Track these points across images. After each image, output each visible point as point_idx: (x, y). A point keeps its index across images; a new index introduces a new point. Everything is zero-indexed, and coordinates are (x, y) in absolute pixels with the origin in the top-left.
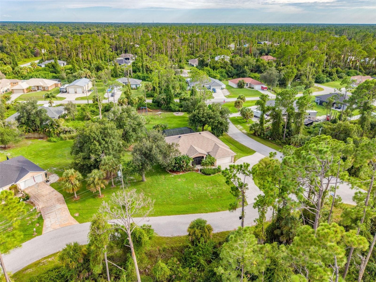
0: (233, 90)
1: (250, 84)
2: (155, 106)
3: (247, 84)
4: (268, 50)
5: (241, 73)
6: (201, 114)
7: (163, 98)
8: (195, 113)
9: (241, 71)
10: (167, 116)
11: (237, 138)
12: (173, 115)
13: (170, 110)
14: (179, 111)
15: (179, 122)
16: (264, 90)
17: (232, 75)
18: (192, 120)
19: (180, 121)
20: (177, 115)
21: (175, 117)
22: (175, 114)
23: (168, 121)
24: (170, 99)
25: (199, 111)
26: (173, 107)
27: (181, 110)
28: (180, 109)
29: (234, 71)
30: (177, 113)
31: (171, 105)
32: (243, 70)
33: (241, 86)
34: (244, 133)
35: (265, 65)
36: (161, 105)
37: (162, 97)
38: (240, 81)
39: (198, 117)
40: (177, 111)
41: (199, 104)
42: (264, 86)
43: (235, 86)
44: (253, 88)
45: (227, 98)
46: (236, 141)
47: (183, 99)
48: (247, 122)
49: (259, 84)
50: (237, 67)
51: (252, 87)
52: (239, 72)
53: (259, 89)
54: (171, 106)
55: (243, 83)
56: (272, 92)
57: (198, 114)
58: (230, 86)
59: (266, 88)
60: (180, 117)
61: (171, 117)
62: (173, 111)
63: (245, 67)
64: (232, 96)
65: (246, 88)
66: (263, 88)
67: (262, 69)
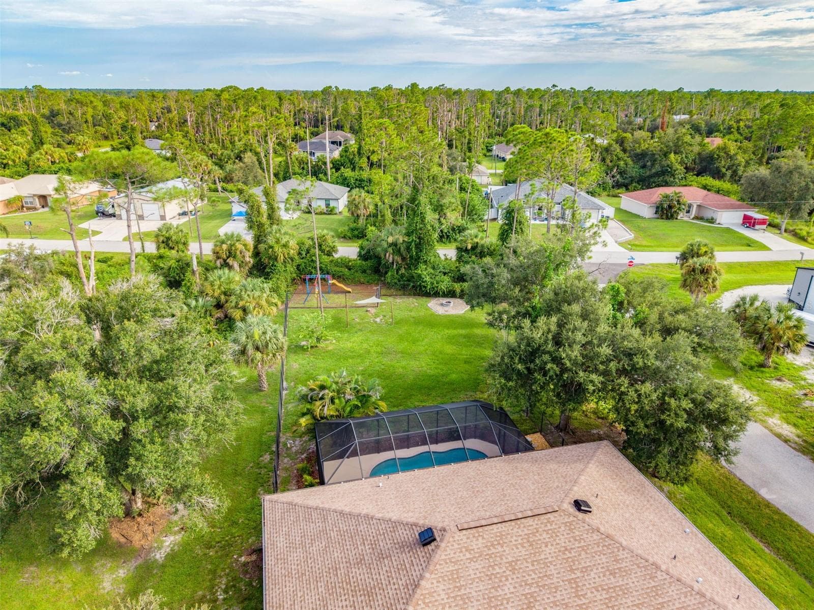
0: (643, 224)
1: (699, 206)
2: (364, 272)
3: (690, 206)
5: (657, 174)
6: (577, 347)
7: (394, 244)
8: (537, 335)
9: (657, 168)
10: (399, 315)
12: (428, 309)
13: (420, 290)
14: (451, 294)
15: (449, 349)
16: (757, 227)
17: (626, 181)
18: (519, 373)
19: (451, 340)
20: (441, 311)
21: (432, 322)
22: (435, 306)
23: (401, 338)
24: (419, 247)
25: (560, 325)
26: (428, 279)
27: (458, 291)
28: (457, 287)
29: (634, 170)
30: (444, 301)
31: (424, 271)
32: (662, 167)
33: (666, 211)
35: (732, 152)
36: (388, 267)
37: (390, 240)
38: (667, 197)
39: (557, 360)
40: (445, 295)
41: (557, 280)
42: (755, 214)
43: (646, 211)
44: (712, 221)
45: (631, 250)
47: (469, 247)
48: (764, 366)
49: (732, 207)
50: (641, 157)
51: (708, 214)
52: (648, 173)
53: (733, 224)
54: (419, 276)
55: (678, 202)
56: (785, 235)
57: (558, 342)
58: (626, 212)
59: (763, 222)
60: (452, 322)
61: (418, 322)
62: (428, 295)
63: (672, 156)
64: (645, 243)
65: (685, 219)
66: (749, 222)
67: (723, 164)
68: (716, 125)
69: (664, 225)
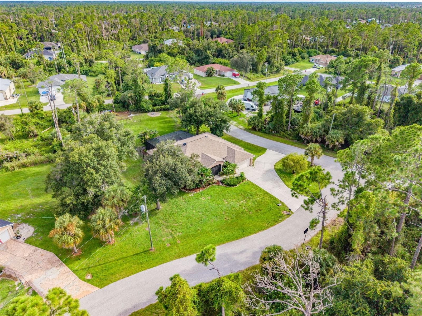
0: (203, 79)
1: (219, 71)
2: (119, 108)
3: (216, 71)
4: (218, 31)
5: (204, 58)
6: (199, 113)
7: (131, 97)
8: (191, 112)
9: (203, 56)
10: (142, 119)
11: (237, 136)
12: (148, 116)
13: (143, 111)
14: (153, 111)
15: (162, 125)
16: (237, 76)
17: (194, 62)
18: (189, 120)
19: (160, 123)
20: (153, 116)
21: (152, 119)
22: (149, 114)
23: (146, 125)
24: (140, 97)
25: (195, 109)
26: (145, 107)
27: (155, 109)
28: (155, 108)
29: (196, 58)
30: (152, 113)
31: (143, 104)
32: (205, 55)
33: (210, 74)
34: (242, 129)
35: (227, 48)
36: (129, 105)
37: (129, 95)
38: (209, 69)
39: (196, 116)
40: (151, 111)
42: (236, 73)
43: (203, 74)
44: (223, 76)
45: (201, 89)
46: (239, 140)
47: (153, 95)
48: (237, 116)
49: (229, 70)
50: (197, 52)
51: (222, 74)
52: (201, 58)
53: (230, 76)
54: (142, 106)
55: (213, 70)
56: (245, 78)
57: (195, 112)
58: (197, 75)
59: (238, 75)
60: (158, 119)
61: (148, 120)
62: (146, 112)
63: (208, 51)
64: (205, 86)
65: (216, 76)
66: (234, 75)
67: (225, 52)
68: (221, 31)
69: (209, 79)
